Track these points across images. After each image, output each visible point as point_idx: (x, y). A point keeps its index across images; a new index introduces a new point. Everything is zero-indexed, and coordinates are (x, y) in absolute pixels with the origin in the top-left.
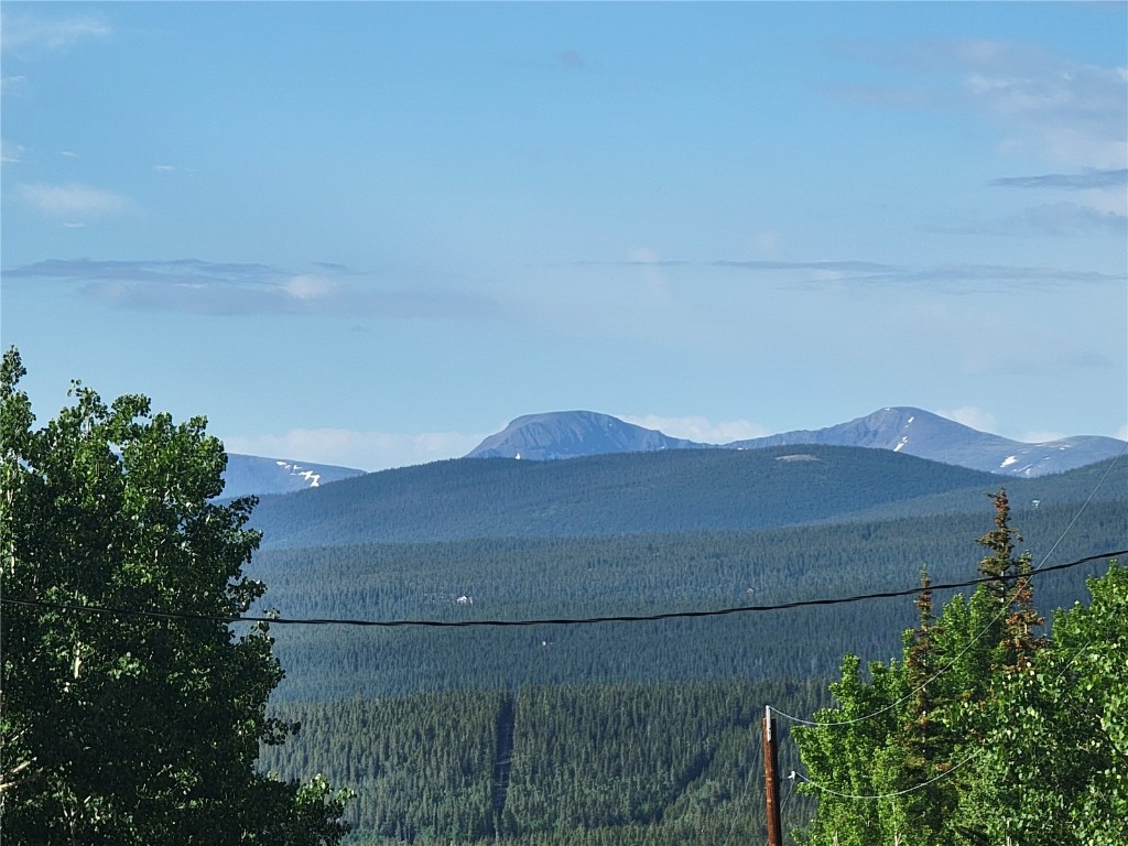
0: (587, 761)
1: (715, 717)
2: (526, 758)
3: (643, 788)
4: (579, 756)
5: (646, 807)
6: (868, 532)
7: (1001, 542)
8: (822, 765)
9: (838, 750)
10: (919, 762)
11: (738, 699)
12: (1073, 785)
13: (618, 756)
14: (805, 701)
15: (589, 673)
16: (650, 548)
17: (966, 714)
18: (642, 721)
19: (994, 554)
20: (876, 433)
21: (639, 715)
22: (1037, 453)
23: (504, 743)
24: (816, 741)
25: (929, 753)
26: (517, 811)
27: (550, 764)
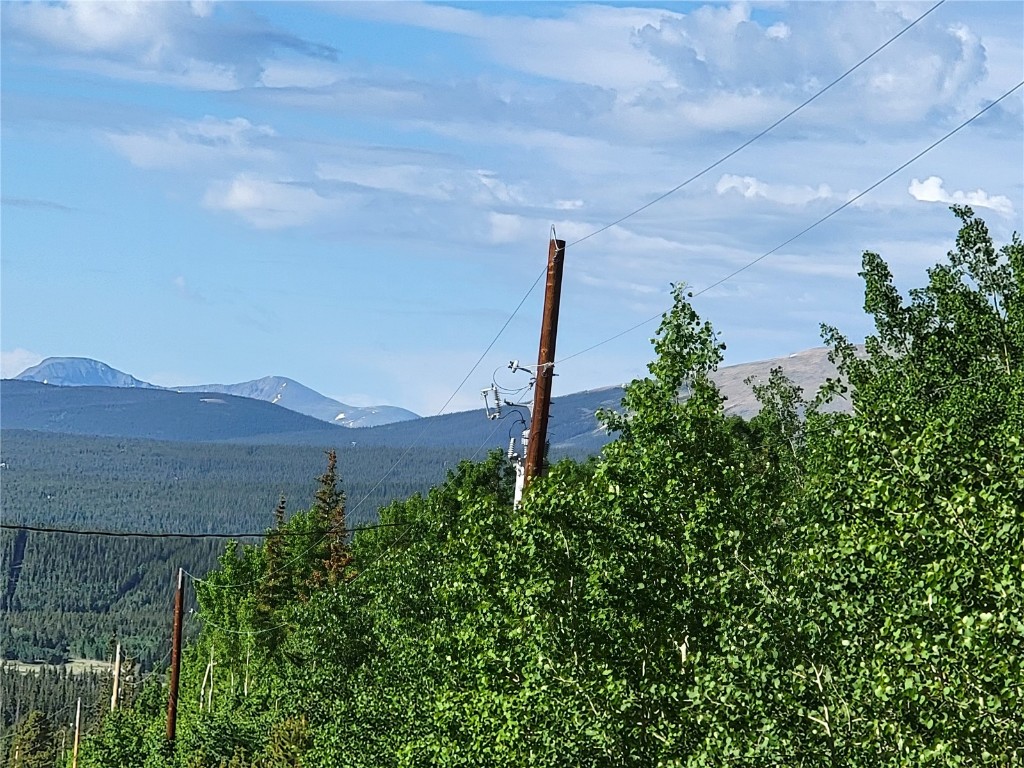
0: (67, 571)
1: (146, 553)
2: (31, 566)
3: (99, 591)
4: (63, 567)
5: (100, 603)
6: (251, 451)
7: (329, 480)
8: (209, 604)
9: (219, 596)
10: (267, 608)
11: (161, 544)
12: (353, 664)
13: (86, 570)
14: (201, 550)
15: (74, 517)
16: (119, 446)
17: (296, 614)
18: (103, 551)
19: (325, 488)
20: (262, 390)
21: (101, 547)
22: (358, 413)
23: (19, 555)
24: (207, 590)
25: (274, 603)
26: (22, 597)
27: (45, 571)
